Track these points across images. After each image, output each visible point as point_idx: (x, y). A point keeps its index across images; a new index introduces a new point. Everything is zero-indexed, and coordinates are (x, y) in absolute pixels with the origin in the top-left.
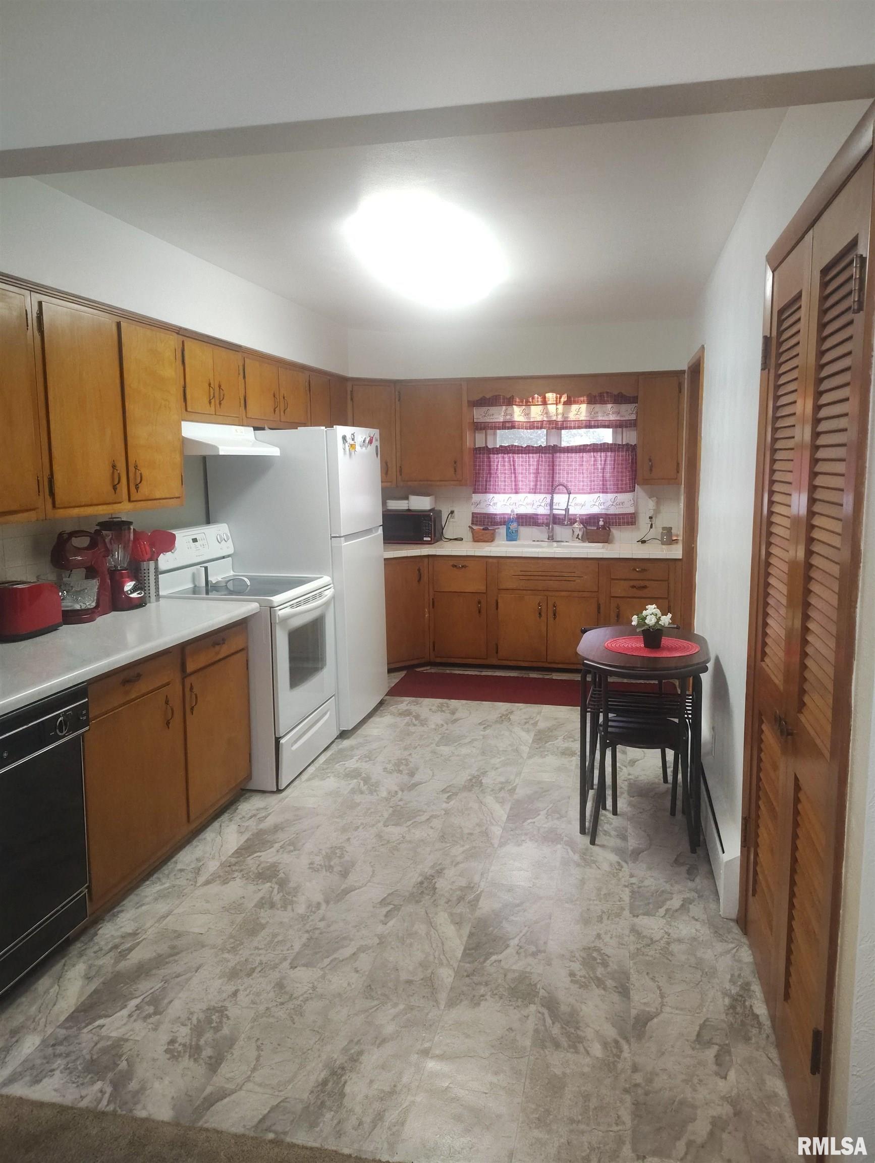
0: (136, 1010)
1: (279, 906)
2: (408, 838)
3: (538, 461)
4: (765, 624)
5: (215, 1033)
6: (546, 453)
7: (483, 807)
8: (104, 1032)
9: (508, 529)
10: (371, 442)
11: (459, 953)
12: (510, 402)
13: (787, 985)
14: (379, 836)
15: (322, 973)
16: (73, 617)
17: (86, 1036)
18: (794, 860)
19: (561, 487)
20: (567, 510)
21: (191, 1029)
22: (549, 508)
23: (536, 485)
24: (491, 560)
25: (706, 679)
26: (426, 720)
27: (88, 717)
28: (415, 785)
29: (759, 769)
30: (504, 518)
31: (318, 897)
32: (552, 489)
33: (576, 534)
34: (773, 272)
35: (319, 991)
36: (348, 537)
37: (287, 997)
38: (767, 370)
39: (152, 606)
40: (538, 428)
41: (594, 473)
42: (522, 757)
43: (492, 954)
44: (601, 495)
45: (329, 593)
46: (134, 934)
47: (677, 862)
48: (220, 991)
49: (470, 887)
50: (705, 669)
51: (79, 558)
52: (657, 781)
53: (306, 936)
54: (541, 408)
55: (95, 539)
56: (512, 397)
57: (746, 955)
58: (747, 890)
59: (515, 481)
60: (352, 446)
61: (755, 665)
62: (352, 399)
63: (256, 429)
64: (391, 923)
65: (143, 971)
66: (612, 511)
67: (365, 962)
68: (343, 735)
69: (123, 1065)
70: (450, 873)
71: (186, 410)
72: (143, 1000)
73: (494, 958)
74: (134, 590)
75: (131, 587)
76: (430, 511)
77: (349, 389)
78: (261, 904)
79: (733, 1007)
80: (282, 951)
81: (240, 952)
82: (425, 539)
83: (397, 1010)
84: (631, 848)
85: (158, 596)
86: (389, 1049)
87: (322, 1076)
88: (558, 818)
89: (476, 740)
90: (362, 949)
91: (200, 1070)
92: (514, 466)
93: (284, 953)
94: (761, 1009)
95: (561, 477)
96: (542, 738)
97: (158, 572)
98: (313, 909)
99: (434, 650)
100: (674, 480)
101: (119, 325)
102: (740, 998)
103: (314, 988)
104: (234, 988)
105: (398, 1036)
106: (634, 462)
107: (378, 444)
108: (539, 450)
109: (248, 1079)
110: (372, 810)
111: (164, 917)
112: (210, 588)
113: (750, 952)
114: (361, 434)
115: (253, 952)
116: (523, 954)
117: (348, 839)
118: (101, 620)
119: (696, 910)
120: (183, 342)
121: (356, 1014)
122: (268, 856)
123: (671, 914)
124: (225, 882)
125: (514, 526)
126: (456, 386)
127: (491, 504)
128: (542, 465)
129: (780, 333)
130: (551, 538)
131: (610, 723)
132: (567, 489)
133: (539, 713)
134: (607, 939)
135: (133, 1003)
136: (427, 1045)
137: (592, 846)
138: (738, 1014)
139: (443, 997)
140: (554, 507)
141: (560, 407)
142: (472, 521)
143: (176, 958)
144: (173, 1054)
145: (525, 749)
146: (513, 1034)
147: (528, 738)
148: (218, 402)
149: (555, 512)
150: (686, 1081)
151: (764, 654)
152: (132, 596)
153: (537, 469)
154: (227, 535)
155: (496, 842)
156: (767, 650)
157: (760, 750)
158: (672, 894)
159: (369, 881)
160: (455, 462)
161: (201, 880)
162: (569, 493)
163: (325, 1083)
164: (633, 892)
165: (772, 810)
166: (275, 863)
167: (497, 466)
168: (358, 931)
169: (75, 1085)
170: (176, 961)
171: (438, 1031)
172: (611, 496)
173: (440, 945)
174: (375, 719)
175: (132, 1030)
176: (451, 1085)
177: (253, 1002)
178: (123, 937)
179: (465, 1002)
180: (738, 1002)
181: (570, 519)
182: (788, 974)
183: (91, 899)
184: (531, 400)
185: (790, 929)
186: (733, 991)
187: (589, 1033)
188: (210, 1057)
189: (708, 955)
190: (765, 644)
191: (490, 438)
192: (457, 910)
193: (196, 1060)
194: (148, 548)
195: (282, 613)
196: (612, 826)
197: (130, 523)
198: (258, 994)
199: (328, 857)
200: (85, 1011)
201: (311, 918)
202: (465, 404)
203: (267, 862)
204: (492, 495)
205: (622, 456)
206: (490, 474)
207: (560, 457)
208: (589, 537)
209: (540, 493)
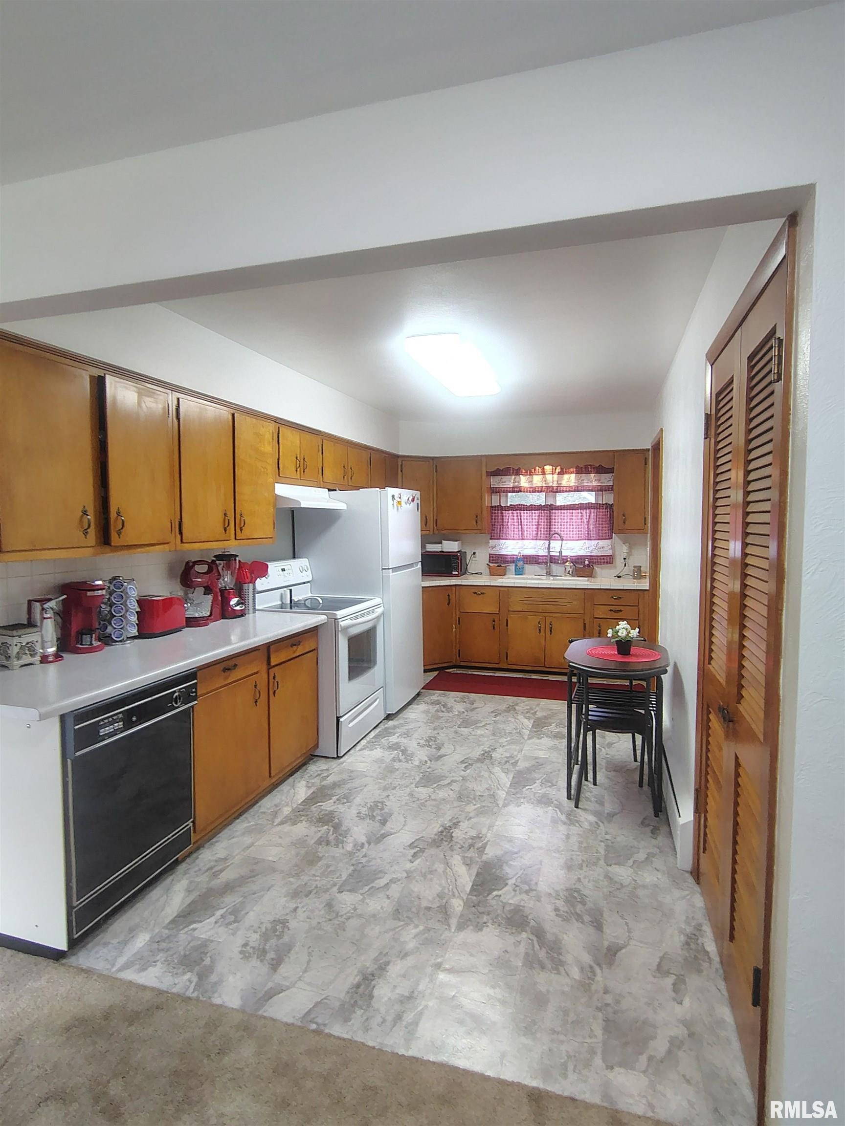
0: (220, 919)
1: (333, 844)
2: (433, 797)
3: (539, 516)
4: (711, 635)
5: (278, 940)
6: (544, 510)
7: (492, 775)
8: (196, 934)
9: (516, 566)
10: (413, 500)
11: (468, 888)
12: (518, 472)
13: (732, 928)
14: (411, 795)
15: (362, 897)
16: (192, 622)
17: (183, 936)
18: (736, 824)
19: (556, 535)
20: (560, 552)
21: (260, 935)
22: (547, 551)
23: (537, 534)
24: (502, 589)
25: (666, 679)
26: (452, 707)
27: (196, 694)
28: (441, 757)
29: (708, 750)
30: (513, 558)
31: (363, 839)
32: (550, 536)
33: (568, 570)
34: (711, 366)
35: (359, 912)
36: (395, 569)
37: (334, 915)
38: (708, 439)
39: (250, 616)
40: (538, 492)
41: (581, 525)
42: (524, 739)
43: (494, 890)
44: (586, 541)
45: (379, 611)
46: (225, 859)
47: (644, 823)
48: (284, 907)
49: (478, 837)
50: (666, 672)
51: (200, 580)
52: (628, 760)
53: (352, 868)
54: (540, 477)
55: (212, 566)
56: (519, 469)
57: (699, 901)
58: (699, 847)
59: (522, 531)
60: (399, 503)
61: (703, 667)
62: (401, 471)
63: (329, 490)
64: (417, 862)
65: (229, 888)
66: (595, 553)
67: (395, 891)
68: (389, 717)
69: (207, 961)
70: (464, 825)
71: (279, 476)
72: (227, 910)
73: (495, 893)
74: (238, 604)
75: (236, 602)
76: (458, 552)
77: (400, 463)
78: (319, 842)
79: (687, 944)
80: (333, 878)
81: (302, 878)
82: (454, 573)
83: (417, 930)
84: (606, 811)
85: (255, 610)
86: (410, 961)
87: (357, 979)
88: (550, 787)
89: (489, 724)
90: (393, 881)
91: (264, 969)
92: (521, 519)
93: (335, 880)
94: (711, 947)
95: (556, 528)
96: (539, 725)
97: (255, 592)
98: (359, 848)
99: (459, 656)
100: (642, 531)
101: (233, 415)
102: (693, 937)
103: (355, 909)
104: (295, 906)
105: (417, 951)
106: (611, 517)
107: (419, 502)
108: (539, 508)
109: (300, 979)
110: (407, 775)
111: (248, 847)
112: (293, 604)
113: (702, 898)
114: (406, 494)
115: (311, 878)
116: (518, 892)
117: (388, 796)
118: (213, 625)
119: (658, 862)
120: (279, 428)
121: (385, 932)
122: (328, 806)
123: (638, 866)
124: (294, 823)
125: (520, 564)
126: (477, 460)
127: (503, 547)
128: (541, 519)
129: (718, 411)
130: (549, 573)
131: (590, 713)
132: (560, 537)
133: (538, 705)
134: (585, 882)
135: (219, 913)
136: (439, 960)
137: (576, 809)
138: (691, 949)
139: (454, 922)
140: (551, 550)
141: (556, 476)
142: (490, 559)
143: (254, 879)
144: (245, 955)
145: (526, 732)
146: (508, 955)
147: (529, 724)
148: (302, 471)
149: (551, 554)
150: (648, 1004)
151: (711, 658)
152: (236, 608)
153: (538, 522)
154: (307, 567)
155: (501, 803)
156: (713, 655)
157: (708, 735)
158: (639, 848)
159: (402, 829)
160: (477, 517)
161: (277, 821)
162: (562, 540)
163: (358, 986)
164: (607, 846)
165: (717, 782)
166: (331, 811)
167: (508, 519)
168: (391, 867)
169: (171, 974)
170: (253, 881)
171: (449, 950)
172: (595, 542)
173: (454, 880)
174: (414, 706)
175: (217, 933)
176: (457, 995)
177: (308, 918)
178: (216, 861)
179: (471, 927)
180: (691, 940)
181: (563, 559)
182: (732, 919)
183: (195, 832)
184: (533, 471)
185: (734, 881)
186: (688, 930)
187: (569, 958)
188: (273, 959)
189: (667, 899)
190: (711, 650)
191: (503, 499)
192: (468, 855)
193: (262, 961)
194: (248, 575)
195: (342, 624)
196: (593, 794)
197: (237, 556)
198: (312, 911)
199: (372, 809)
200: (184, 916)
201: (357, 854)
202: (484, 473)
203: (326, 810)
204: (504, 541)
205: (602, 512)
206: (503, 525)
207: (555, 513)
208: (577, 573)
209: (540, 540)
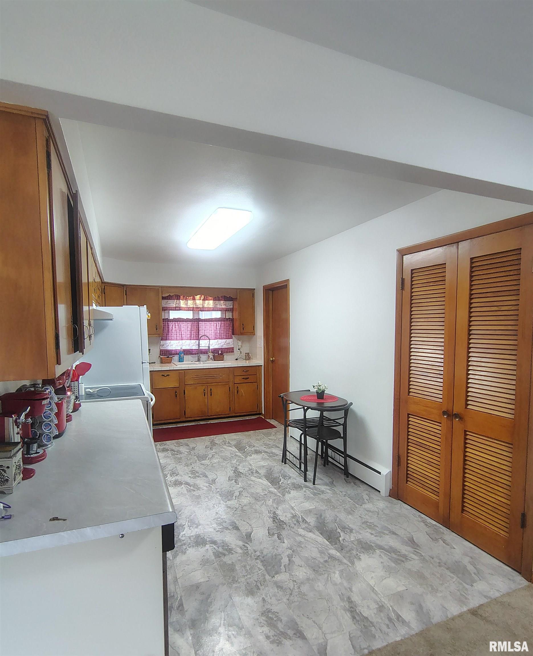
3: (191, 325)
6: (195, 322)
9: (179, 356)
12: (178, 298)
19: (204, 337)
20: (209, 347)
22: (197, 346)
23: (191, 336)
24: (181, 371)
30: (177, 351)
32: (199, 338)
33: (210, 357)
40: (190, 310)
41: (216, 331)
44: (219, 340)
54: (192, 301)
56: (179, 296)
59: (181, 335)
62: (104, 293)
66: (225, 347)
77: (103, 287)
92: (180, 327)
95: (203, 332)
100: (252, 333)
106: (233, 326)
108: (190, 320)
125: (182, 355)
126: (157, 289)
127: (170, 345)
128: (193, 327)
130: (199, 360)
132: (208, 338)
140: (200, 346)
141: (201, 301)
142: (160, 353)
149: (200, 348)
153: (191, 329)
160: (157, 326)
162: (209, 340)
167: (172, 327)
172: (224, 340)
184: (188, 298)
191: (167, 315)
202: (161, 298)
204: (169, 341)
205: (228, 323)
206: (168, 331)
207: (201, 324)
208: (215, 359)
209: (193, 340)
